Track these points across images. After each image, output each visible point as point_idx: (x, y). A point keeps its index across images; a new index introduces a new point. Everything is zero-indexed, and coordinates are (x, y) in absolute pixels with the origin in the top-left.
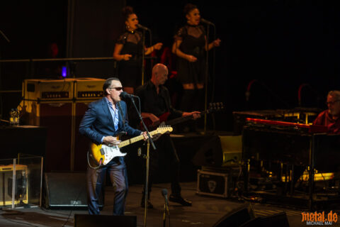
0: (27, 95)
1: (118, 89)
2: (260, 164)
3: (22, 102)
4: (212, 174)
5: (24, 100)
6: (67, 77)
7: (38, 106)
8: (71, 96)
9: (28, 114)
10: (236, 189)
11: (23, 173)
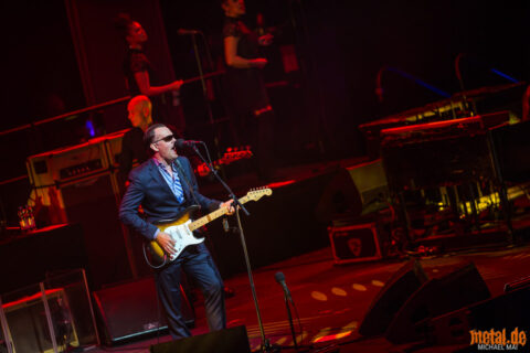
0: (37, 180)
1: (168, 139)
2: (420, 194)
3: (33, 192)
4: (350, 228)
5: (36, 188)
6: (96, 136)
7: (59, 193)
8: (105, 164)
9: (46, 207)
10: (393, 242)
11: (60, 301)
